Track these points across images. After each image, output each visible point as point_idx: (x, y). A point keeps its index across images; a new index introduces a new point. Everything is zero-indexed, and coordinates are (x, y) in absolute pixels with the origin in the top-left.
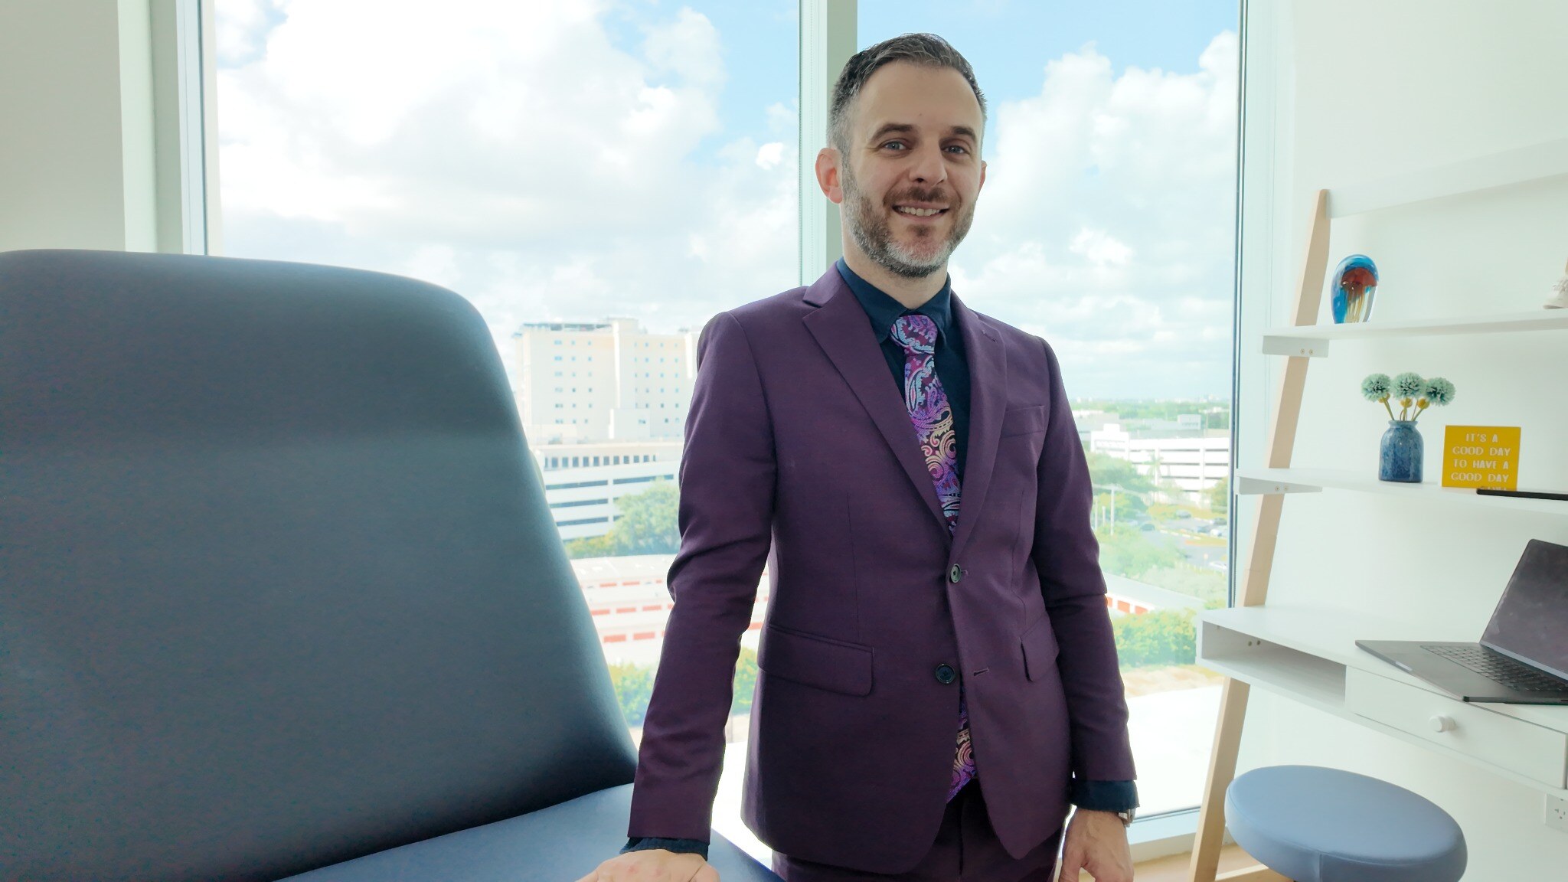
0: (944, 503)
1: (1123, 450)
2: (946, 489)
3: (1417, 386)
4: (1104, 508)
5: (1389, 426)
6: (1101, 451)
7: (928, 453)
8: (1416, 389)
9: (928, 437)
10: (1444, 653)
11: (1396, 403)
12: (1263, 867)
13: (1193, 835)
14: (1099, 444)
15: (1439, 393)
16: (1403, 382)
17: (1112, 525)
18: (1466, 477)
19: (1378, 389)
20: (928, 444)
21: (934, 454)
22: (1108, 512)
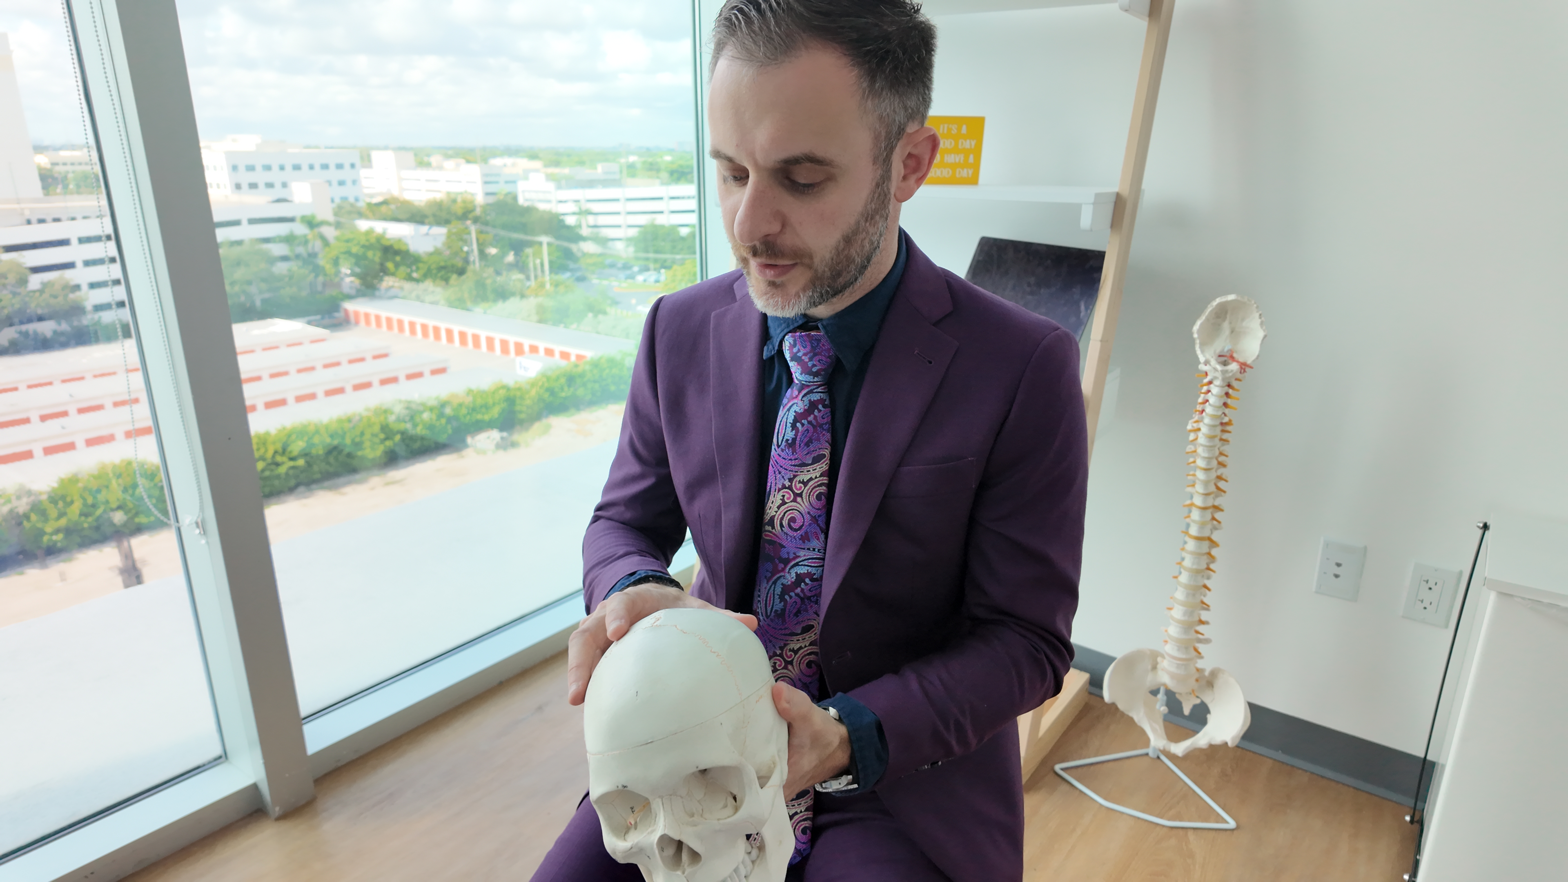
0: (799, 557)
1: (550, 201)
2: (804, 542)
4: (538, 261)
6: (530, 204)
7: (788, 499)
9: (791, 480)
14: (527, 195)
17: (548, 278)
20: (790, 488)
21: (794, 500)
22: (543, 265)
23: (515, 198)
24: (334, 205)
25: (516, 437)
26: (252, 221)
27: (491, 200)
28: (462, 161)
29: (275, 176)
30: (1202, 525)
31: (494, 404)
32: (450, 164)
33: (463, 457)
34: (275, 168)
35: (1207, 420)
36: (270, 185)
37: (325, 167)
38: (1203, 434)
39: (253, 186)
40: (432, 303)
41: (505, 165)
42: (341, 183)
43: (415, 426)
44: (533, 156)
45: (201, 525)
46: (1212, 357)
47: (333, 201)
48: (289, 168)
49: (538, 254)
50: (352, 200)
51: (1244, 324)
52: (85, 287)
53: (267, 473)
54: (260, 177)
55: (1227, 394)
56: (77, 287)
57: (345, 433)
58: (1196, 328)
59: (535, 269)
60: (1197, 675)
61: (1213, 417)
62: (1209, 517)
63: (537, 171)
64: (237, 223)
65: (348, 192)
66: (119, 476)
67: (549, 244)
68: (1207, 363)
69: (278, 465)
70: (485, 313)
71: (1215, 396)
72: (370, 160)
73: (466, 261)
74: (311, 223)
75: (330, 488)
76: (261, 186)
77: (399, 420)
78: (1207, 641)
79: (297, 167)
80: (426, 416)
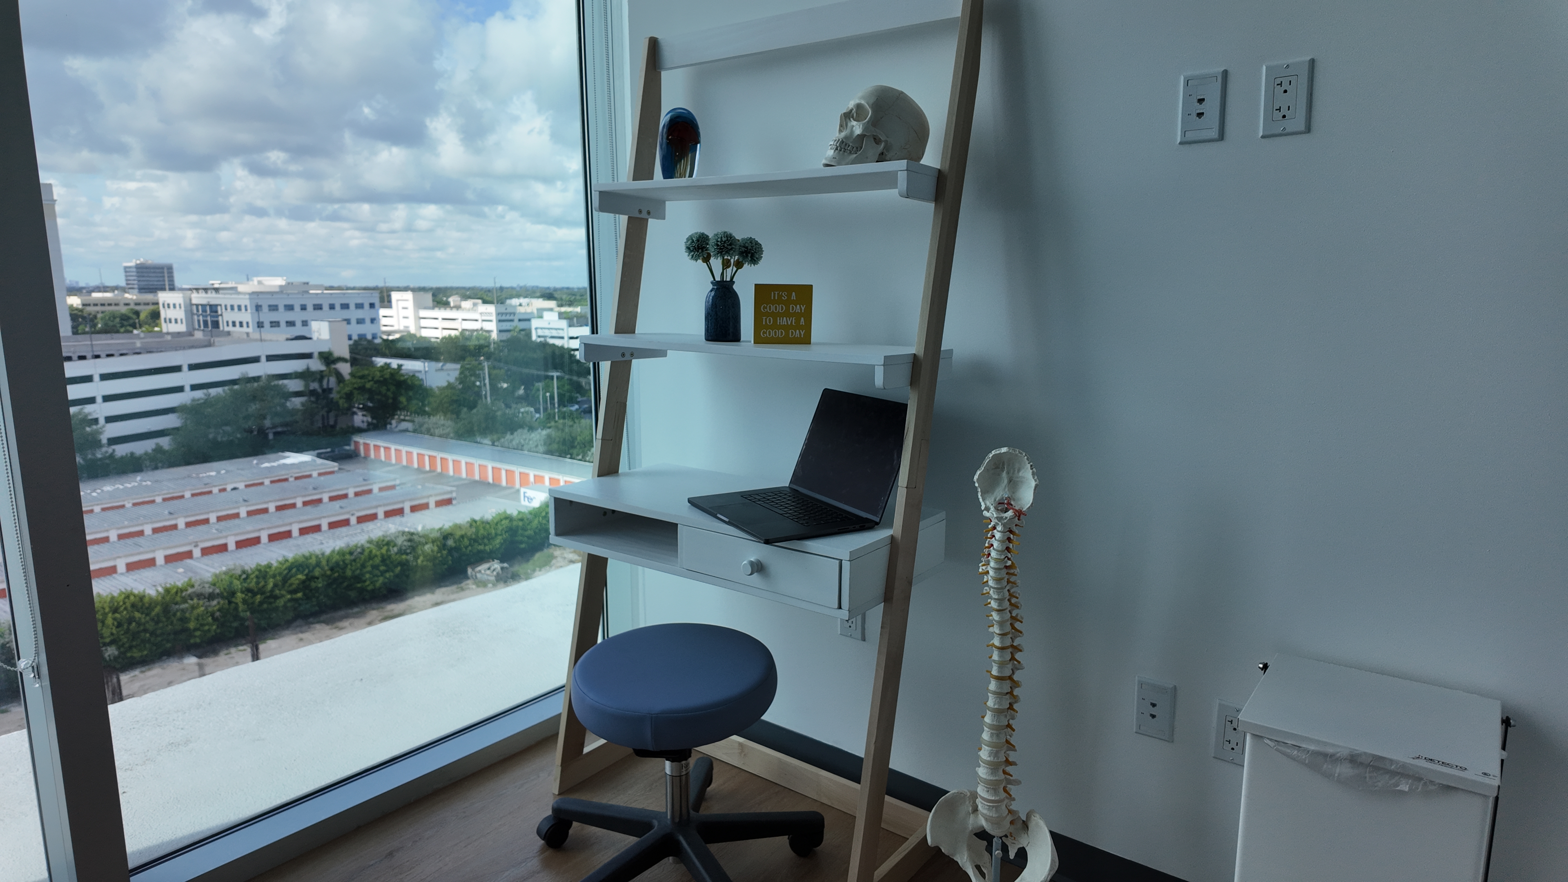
1: (562, 338)
3: (730, 245)
4: (548, 394)
5: (711, 287)
6: (542, 339)
8: (730, 247)
10: (759, 500)
11: (716, 263)
12: (603, 741)
13: (559, 716)
14: (540, 333)
15: (749, 253)
16: (719, 240)
17: (556, 410)
18: (772, 333)
19: (699, 248)
22: (552, 398)
23: (528, 333)
24: (351, 342)
25: (516, 568)
26: (271, 358)
27: (505, 336)
28: (480, 301)
29: (296, 316)
30: (1001, 665)
31: (496, 535)
32: (467, 304)
33: (462, 589)
34: (297, 308)
35: (992, 564)
36: (291, 324)
37: (345, 306)
38: (991, 577)
39: (275, 324)
40: (440, 436)
41: (520, 305)
42: (360, 321)
43: (416, 558)
44: (548, 295)
45: (36, 670)
46: (992, 505)
47: (350, 338)
48: (310, 308)
49: (547, 388)
50: (369, 337)
51: (1020, 474)
52: (102, 421)
53: (265, 606)
54: (282, 316)
55: (1009, 539)
56: (96, 421)
57: (346, 565)
58: (976, 477)
59: (545, 401)
60: (1009, 818)
61: (997, 561)
62: (1009, 657)
63: (551, 310)
64: (256, 360)
65: (367, 330)
66: (115, 610)
67: (558, 377)
68: (987, 509)
69: (276, 598)
70: (493, 445)
71: (998, 541)
72: (390, 301)
73: (478, 395)
74: (328, 358)
75: (327, 622)
76: (283, 324)
77: (401, 552)
78: (1017, 782)
79: (318, 307)
80: (428, 548)
